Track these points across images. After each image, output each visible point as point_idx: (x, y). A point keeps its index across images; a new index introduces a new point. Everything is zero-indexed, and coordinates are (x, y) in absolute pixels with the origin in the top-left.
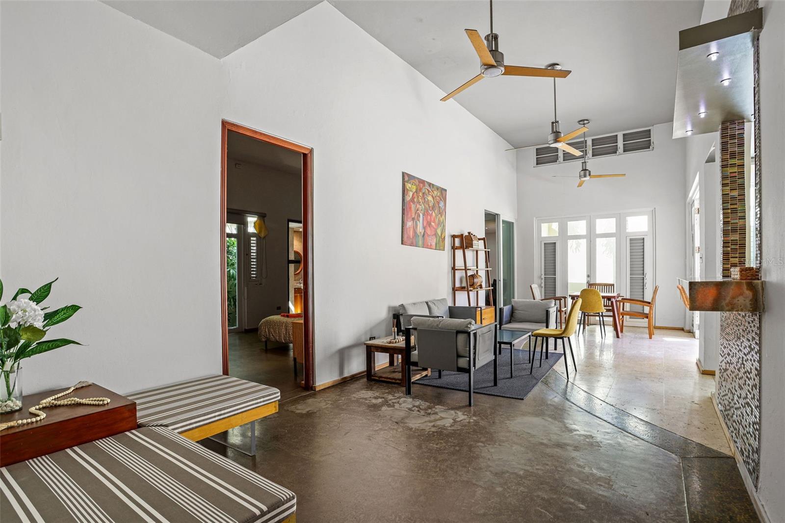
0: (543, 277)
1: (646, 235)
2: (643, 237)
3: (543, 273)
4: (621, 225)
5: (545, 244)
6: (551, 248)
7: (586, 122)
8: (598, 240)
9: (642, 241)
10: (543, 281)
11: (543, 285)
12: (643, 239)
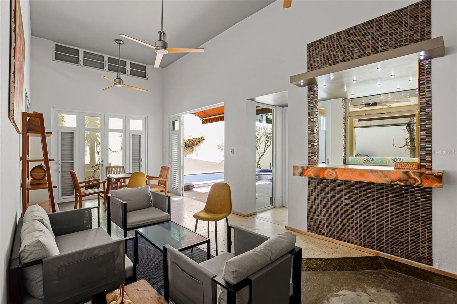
0: (60, 162)
1: (142, 133)
2: (140, 134)
3: (60, 158)
4: (126, 124)
5: (62, 133)
6: (68, 137)
7: (121, 42)
8: (110, 134)
9: (139, 137)
10: (60, 166)
11: (60, 170)
12: (140, 136)
